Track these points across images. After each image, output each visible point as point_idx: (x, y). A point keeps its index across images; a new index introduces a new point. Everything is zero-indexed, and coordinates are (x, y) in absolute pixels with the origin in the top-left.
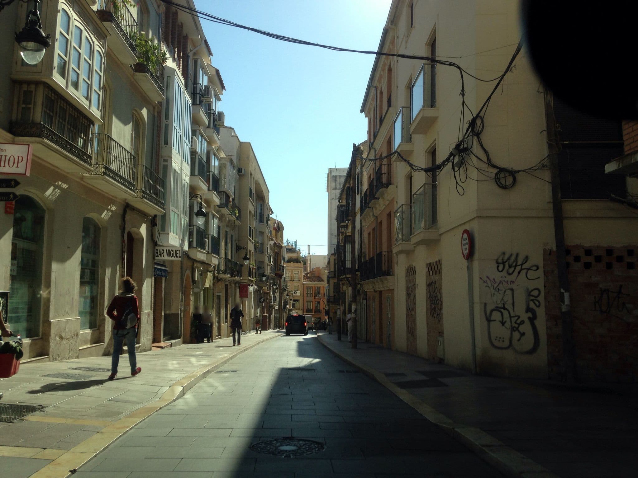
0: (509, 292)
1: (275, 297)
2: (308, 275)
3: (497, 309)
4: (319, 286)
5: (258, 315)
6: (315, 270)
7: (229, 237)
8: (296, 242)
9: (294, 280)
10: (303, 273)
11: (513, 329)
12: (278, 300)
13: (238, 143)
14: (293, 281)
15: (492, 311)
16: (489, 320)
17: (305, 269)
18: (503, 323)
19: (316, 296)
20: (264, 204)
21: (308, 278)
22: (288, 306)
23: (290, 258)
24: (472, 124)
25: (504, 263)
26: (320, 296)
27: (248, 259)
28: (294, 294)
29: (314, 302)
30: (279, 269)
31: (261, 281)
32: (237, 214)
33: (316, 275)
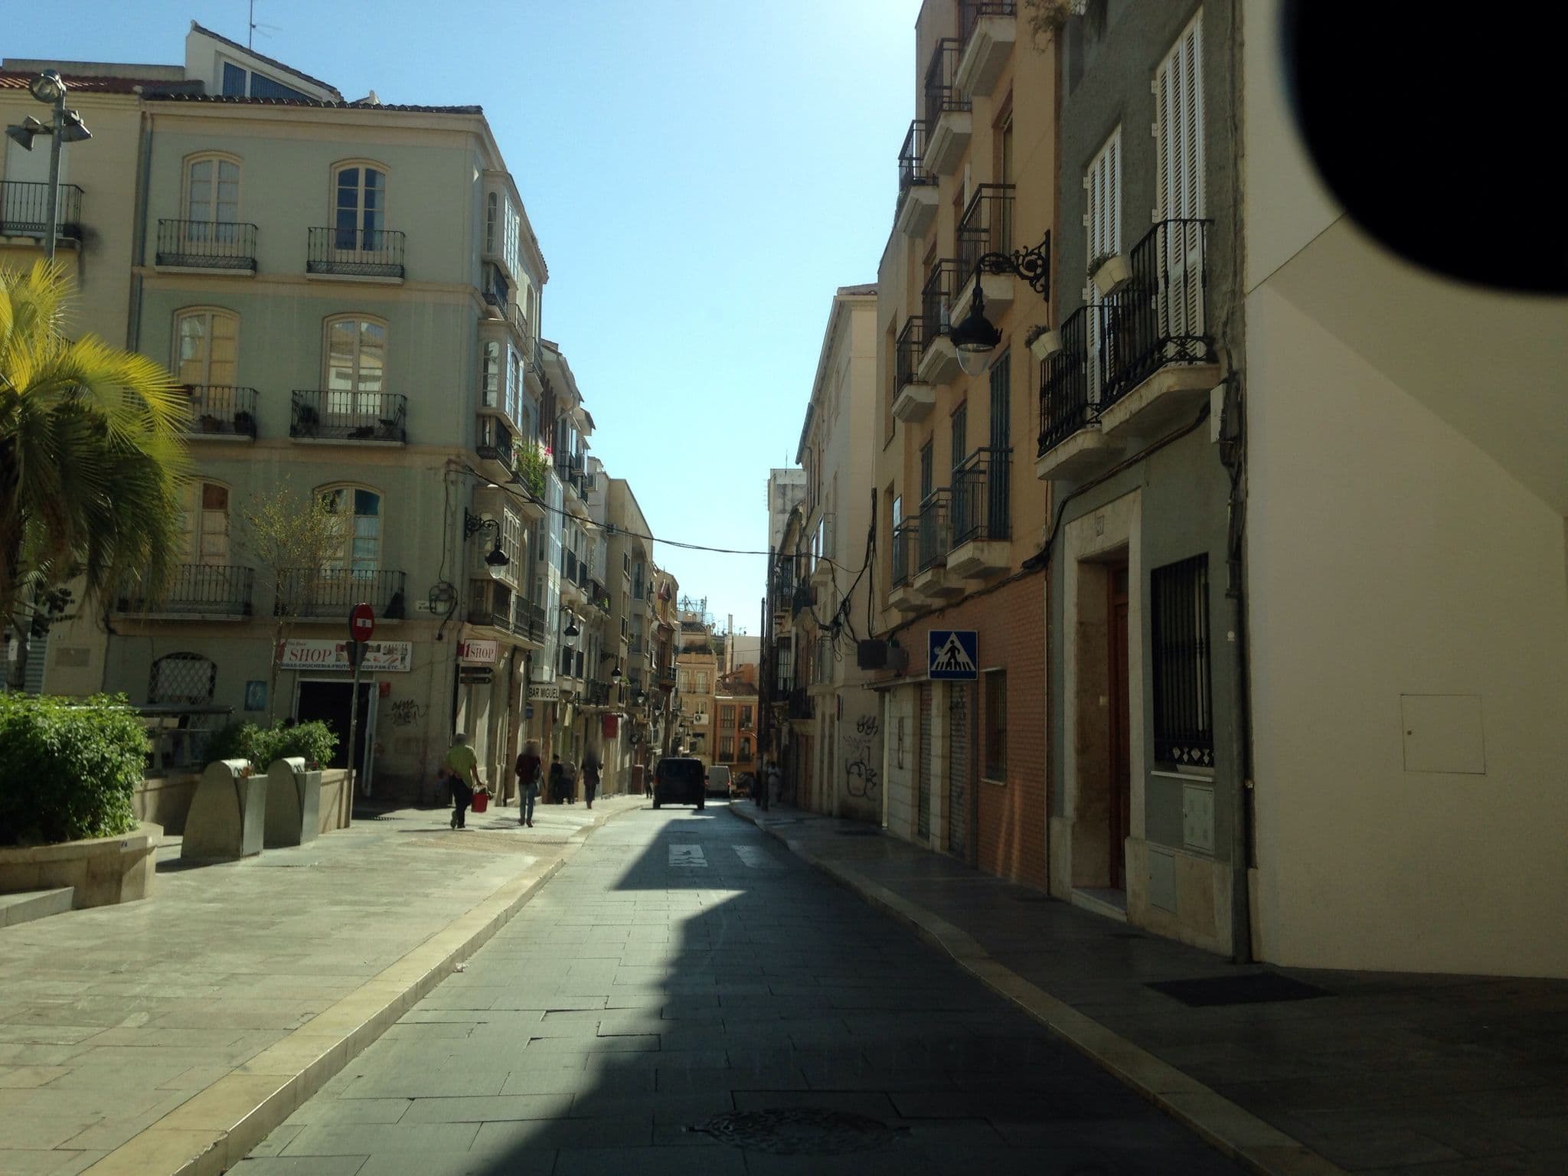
0: (866, 750)
1: (656, 732)
2: (727, 680)
3: (856, 764)
4: (748, 704)
5: (627, 766)
6: (741, 669)
7: (593, 641)
8: (704, 602)
9: (697, 690)
10: (717, 675)
11: (868, 780)
12: (661, 735)
13: (607, 482)
14: (694, 692)
15: (852, 765)
16: (849, 773)
17: (722, 667)
18: (860, 775)
19: (741, 725)
20: (644, 565)
21: (726, 687)
22: (681, 748)
23: (689, 642)
24: (844, 603)
25: (863, 725)
26: (750, 725)
27: (619, 674)
28: (695, 722)
29: (736, 739)
30: (666, 674)
31: (636, 704)
32: (607, 606)
33: (744, 681)
